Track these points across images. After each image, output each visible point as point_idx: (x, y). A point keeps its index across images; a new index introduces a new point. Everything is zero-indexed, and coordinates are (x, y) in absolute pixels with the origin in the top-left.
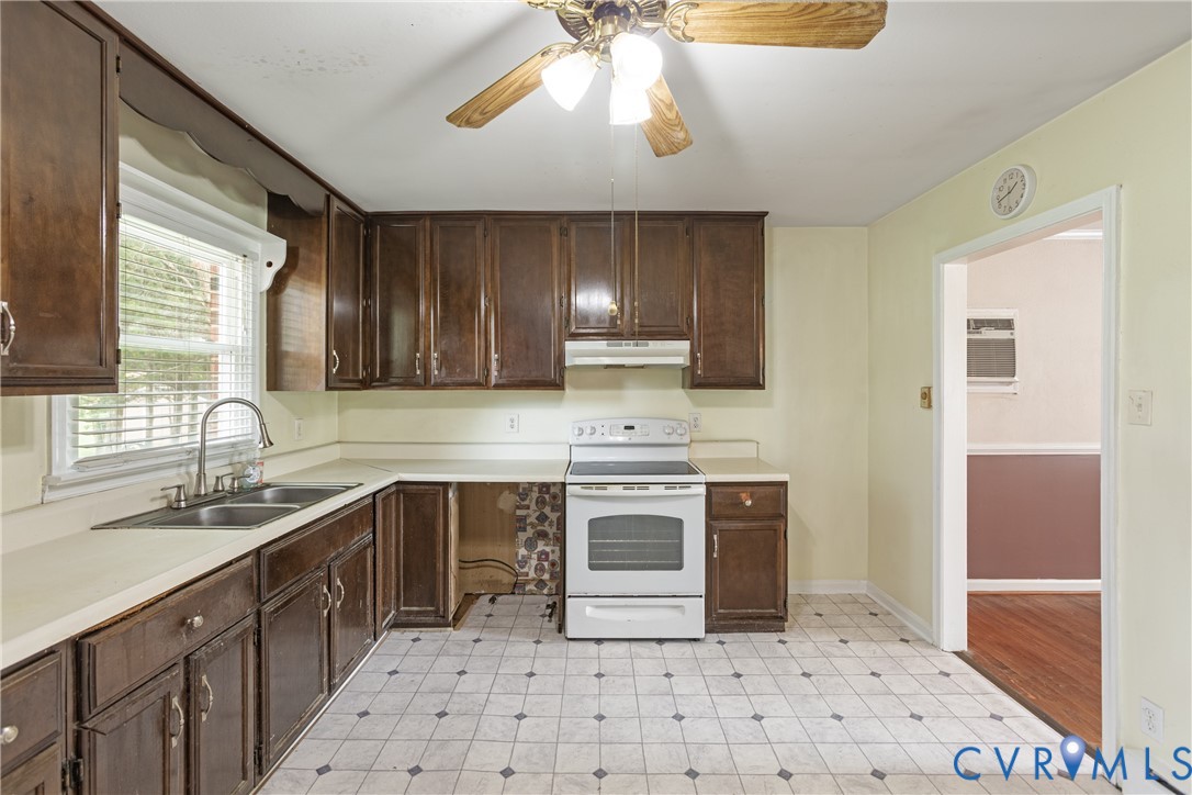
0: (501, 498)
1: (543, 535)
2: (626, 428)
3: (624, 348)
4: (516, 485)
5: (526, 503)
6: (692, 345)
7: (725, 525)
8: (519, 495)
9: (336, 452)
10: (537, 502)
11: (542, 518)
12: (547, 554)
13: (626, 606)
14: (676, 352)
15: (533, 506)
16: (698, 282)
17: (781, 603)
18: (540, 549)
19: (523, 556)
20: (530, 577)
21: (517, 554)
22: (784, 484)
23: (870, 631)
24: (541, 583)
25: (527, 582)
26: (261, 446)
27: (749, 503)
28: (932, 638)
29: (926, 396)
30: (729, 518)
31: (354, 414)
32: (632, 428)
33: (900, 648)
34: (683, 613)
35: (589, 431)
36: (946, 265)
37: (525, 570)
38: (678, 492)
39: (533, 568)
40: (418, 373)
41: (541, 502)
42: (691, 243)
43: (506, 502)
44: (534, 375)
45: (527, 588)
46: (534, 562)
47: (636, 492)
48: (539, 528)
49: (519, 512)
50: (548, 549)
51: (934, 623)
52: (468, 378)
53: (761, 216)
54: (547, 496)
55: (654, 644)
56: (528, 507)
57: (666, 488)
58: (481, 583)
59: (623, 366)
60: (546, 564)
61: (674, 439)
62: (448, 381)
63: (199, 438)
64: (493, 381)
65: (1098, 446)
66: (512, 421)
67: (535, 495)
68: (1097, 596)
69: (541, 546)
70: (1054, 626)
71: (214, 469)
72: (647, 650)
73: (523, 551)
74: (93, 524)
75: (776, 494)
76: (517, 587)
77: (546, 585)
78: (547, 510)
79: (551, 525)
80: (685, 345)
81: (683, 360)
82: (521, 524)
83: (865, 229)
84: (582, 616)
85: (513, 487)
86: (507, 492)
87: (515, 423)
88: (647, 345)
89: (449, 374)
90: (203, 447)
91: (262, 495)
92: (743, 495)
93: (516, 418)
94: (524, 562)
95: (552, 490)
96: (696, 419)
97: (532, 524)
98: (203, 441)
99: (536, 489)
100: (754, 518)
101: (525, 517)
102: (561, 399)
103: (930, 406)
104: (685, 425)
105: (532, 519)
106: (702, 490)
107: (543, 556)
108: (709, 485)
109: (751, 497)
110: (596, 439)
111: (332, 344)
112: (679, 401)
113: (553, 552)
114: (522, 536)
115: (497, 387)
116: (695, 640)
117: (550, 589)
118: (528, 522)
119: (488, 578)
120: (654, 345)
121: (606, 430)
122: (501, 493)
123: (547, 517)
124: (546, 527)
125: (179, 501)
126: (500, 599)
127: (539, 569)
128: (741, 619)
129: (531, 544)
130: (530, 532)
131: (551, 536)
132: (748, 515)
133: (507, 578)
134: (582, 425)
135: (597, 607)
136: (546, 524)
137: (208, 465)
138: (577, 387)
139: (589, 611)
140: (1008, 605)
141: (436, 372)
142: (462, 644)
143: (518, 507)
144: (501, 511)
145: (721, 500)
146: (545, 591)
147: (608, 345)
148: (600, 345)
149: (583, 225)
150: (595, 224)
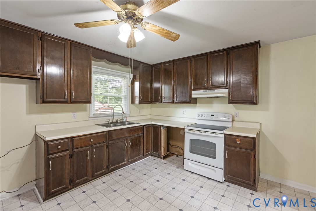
2: (211, 115)
3: (208, 92)
6: (228, 90)
9: (149, 117)
13: (199, 165)
27: (238, 142)
30: (232, 146)
31: (153, 109)
32: (213, 115)
34: (215, 172)
35: (201, 116)
38: (214, 135)
40: (160, 100)
42: (229, 57)
43: (182, 132)
44: (184, 100)
52: (170, 101)
55: (206, 179)
57: (211, 134)
58: (176, 151)
63: (113, 112)
66: (184, 112)
71: (115, 118)
72: (203, 179)
74: (96, 124)
81: (226, 95)
84: (188, 164)
88: (215, 91)
89: (166, 100)
90: (114, 114)
91: (125, 123)
92: (237, 140)
93: (184, 111)
96: (236, 114)
98: (114, 112)
102: (196, 106)
104: (230, 116)
106: (223, 136)
108: (226, 134)
109: (240, 140)
110: (203, 118)
111: (140, 94)
115: (176, 103)
116: (220, 182)
119: (178, 151)
120: (217, 91)
121: (206, 115)
122: (181, 130)
125: (109, 122)
126: (179, 156)
128: (237, 181)
132: (238, 146)
133: (182, 152)
134: (199, 114)
135: (192, 163)
137: (114, 117)
138: (200, 103)
139: (189, 163)
141: (163, 100)
145: (229, 140)
147: (203, 91)
148: (201, 91)
149: (196, 58)
150: (199, 58)
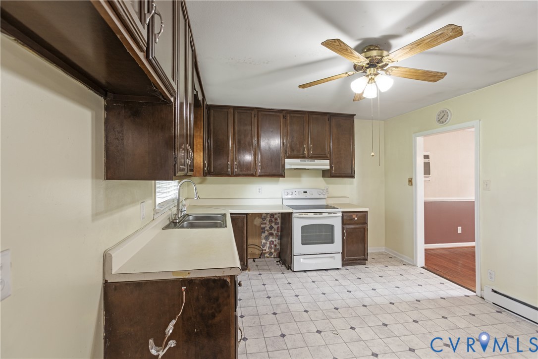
0: (255, 220)
1: (271, 234)
2: (304, 192)
3: (306, 162)
4: (261, 214)
5: (265, 222)
6: (330, 162)
7: (348, 227)
8: (262, 219)
10: (269, 221)
11: (271, 228)
12: (273, 242)
14: (325, 164)
15: (268, 223)
16: (333, 139)
17: (366, 254)
18: (270, 240)
19: (264, 243)
20: (267, 251)
21: (261, 242)
22: (366, 212)
23: (393, 263)
24: (271, 253)
25: (266, 253)
26: (196, 198)
27: (356, 219)
28: (413, 263)
29: (410, 181)
30: (349, 224)
32: (306, 192)
33: (404, 267)
34: (335, 259)
35: (291, 193)
36: (418, 138)
37: (265, 248)
38: (332, 215)
39: (268, 248)
40: (229, 170)
41: (271, 221)
42: (330, 124)
43: (257, 221)
44: (274, 172)
45: (266, 255)
46: (268, 245)
47: (318, 215)
48: (270, 232)
49: (262, 226)
50: (273, 240)
51: (414, 258)
52: (249, 172)
53: (353, 116)
54: (273, 219)
55: (324, 271)
56: (266, 224)
57: (328, 214)
59: (305, 169)
60: (273, 246)
61: (322, 196)
62: (241, 173)
64: (258, 174)
65: (474, 198)
66: (259, 189)
67: (268, 219)
68: (474, 247)
69: (271, 239)
70: (446, 258)
73: (264, 241)
74: (162, 227)
75: (364, 216)
76: (261, 255)
77: (273, 254)
78: (273, 225)
79: (274, 230)
80: (328, 162)
81: (327, 167)
82: (263, 230)
83: (383, 122)
85: (260, 215)
86: (258, 218)
87: (261, 190)
88: (314, 161)
89: (241, 171)
92: (354, 216)
93: (262, 188)
94: (264, 245)
95: (275, 216)
96: (327, 189)
97: (268, 231)
99: (269, 216)
100: (357, 224)
101: (265, 228)
103: (412, 185)
104: (325, 191)
105: (267, 228)
106: (340, 214)
107: (272, 242)
108: (343, 212)
109: (357, 216)
110: (294, 196)
112: (320, 182)
113: (275, 241)
114: (264, 235)
115: (260, 176)
116: (338, 269)
117: (274, 255)
118: (266, 229)
119: (250, 252)
120: (317, 161)
121: (297, 193)
122: (255, 218)
123: (273, 227)
124: (273, 231)
125: (176, 220)
126: (256, 260)
127: (270, 248)
128: (353, 260)
129: (267, 238)
130: (267, 233)
131: (275, 235)
132: (355, 223)
133: (257, 252)
134: (288, 191)
135: (305, 259)
136: (273, 230)
139: (302, 260)
140: (429, 253)
141: (236, 170)
142: (255, 275)
143: (262, 224)
144: (255, 225)
145: (347, 218)
146: (272, 256)
147: (301, 161)
148: (298, 161)
149: (292, 115)
150: (296, 115)
